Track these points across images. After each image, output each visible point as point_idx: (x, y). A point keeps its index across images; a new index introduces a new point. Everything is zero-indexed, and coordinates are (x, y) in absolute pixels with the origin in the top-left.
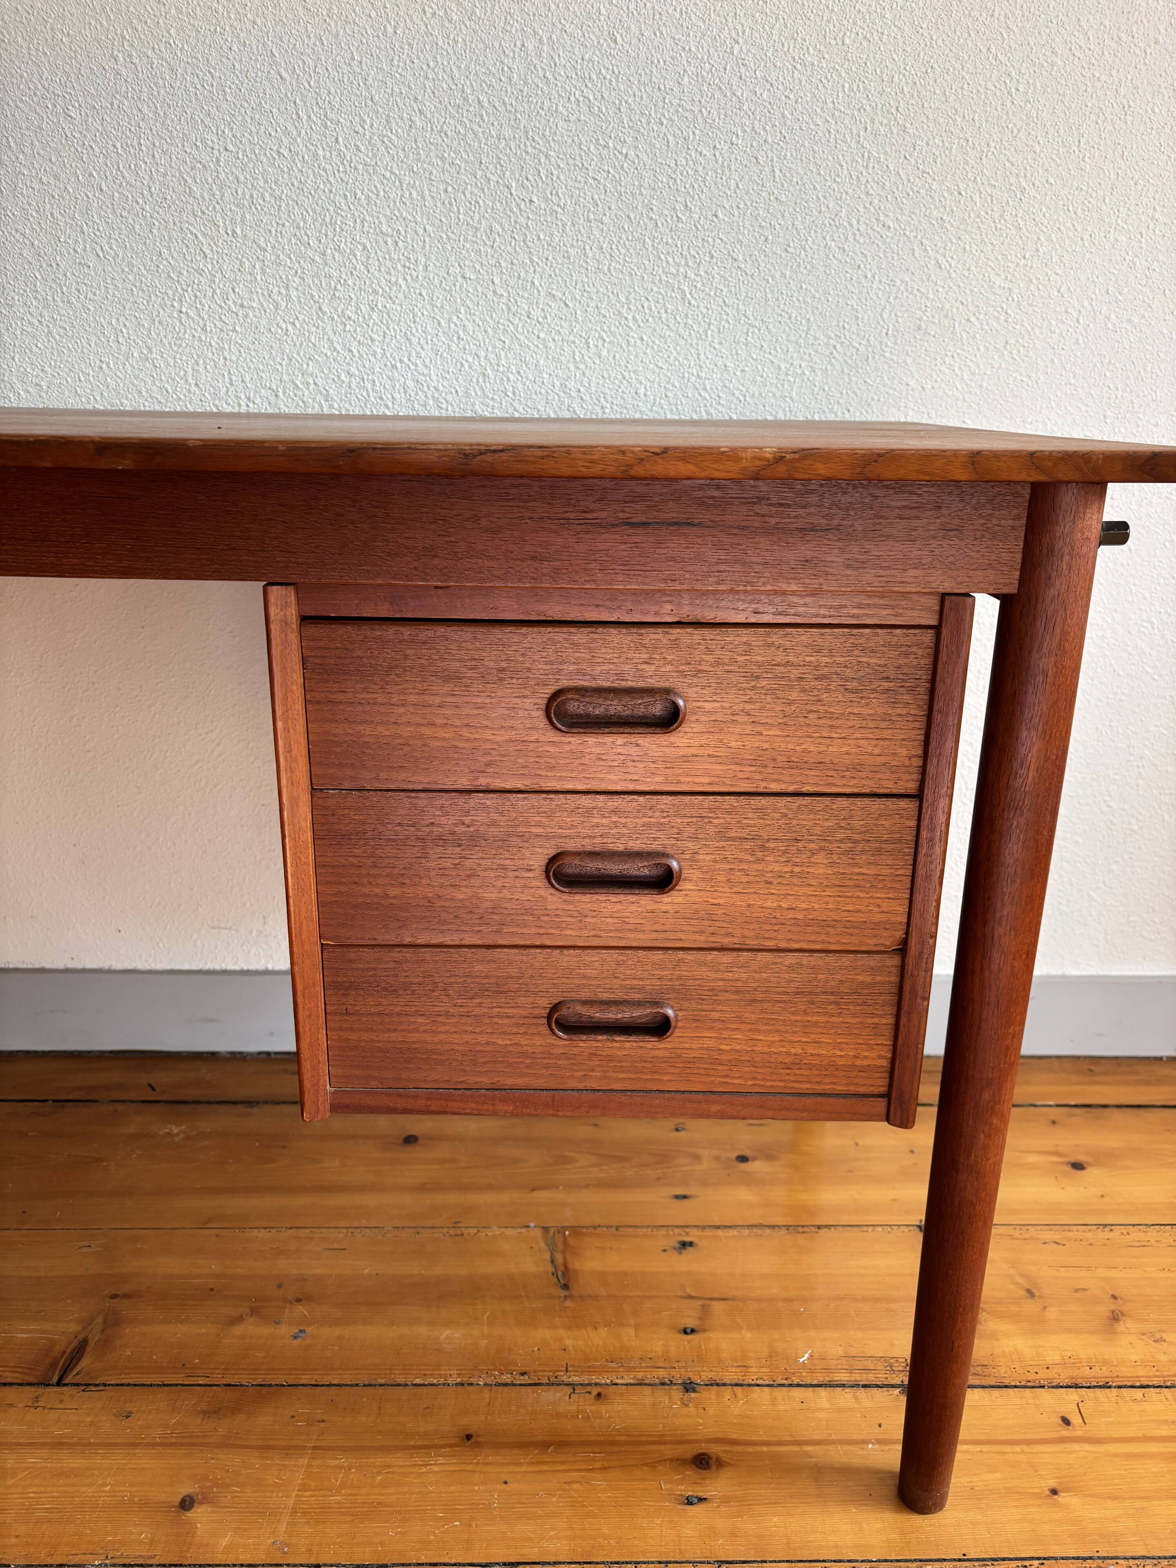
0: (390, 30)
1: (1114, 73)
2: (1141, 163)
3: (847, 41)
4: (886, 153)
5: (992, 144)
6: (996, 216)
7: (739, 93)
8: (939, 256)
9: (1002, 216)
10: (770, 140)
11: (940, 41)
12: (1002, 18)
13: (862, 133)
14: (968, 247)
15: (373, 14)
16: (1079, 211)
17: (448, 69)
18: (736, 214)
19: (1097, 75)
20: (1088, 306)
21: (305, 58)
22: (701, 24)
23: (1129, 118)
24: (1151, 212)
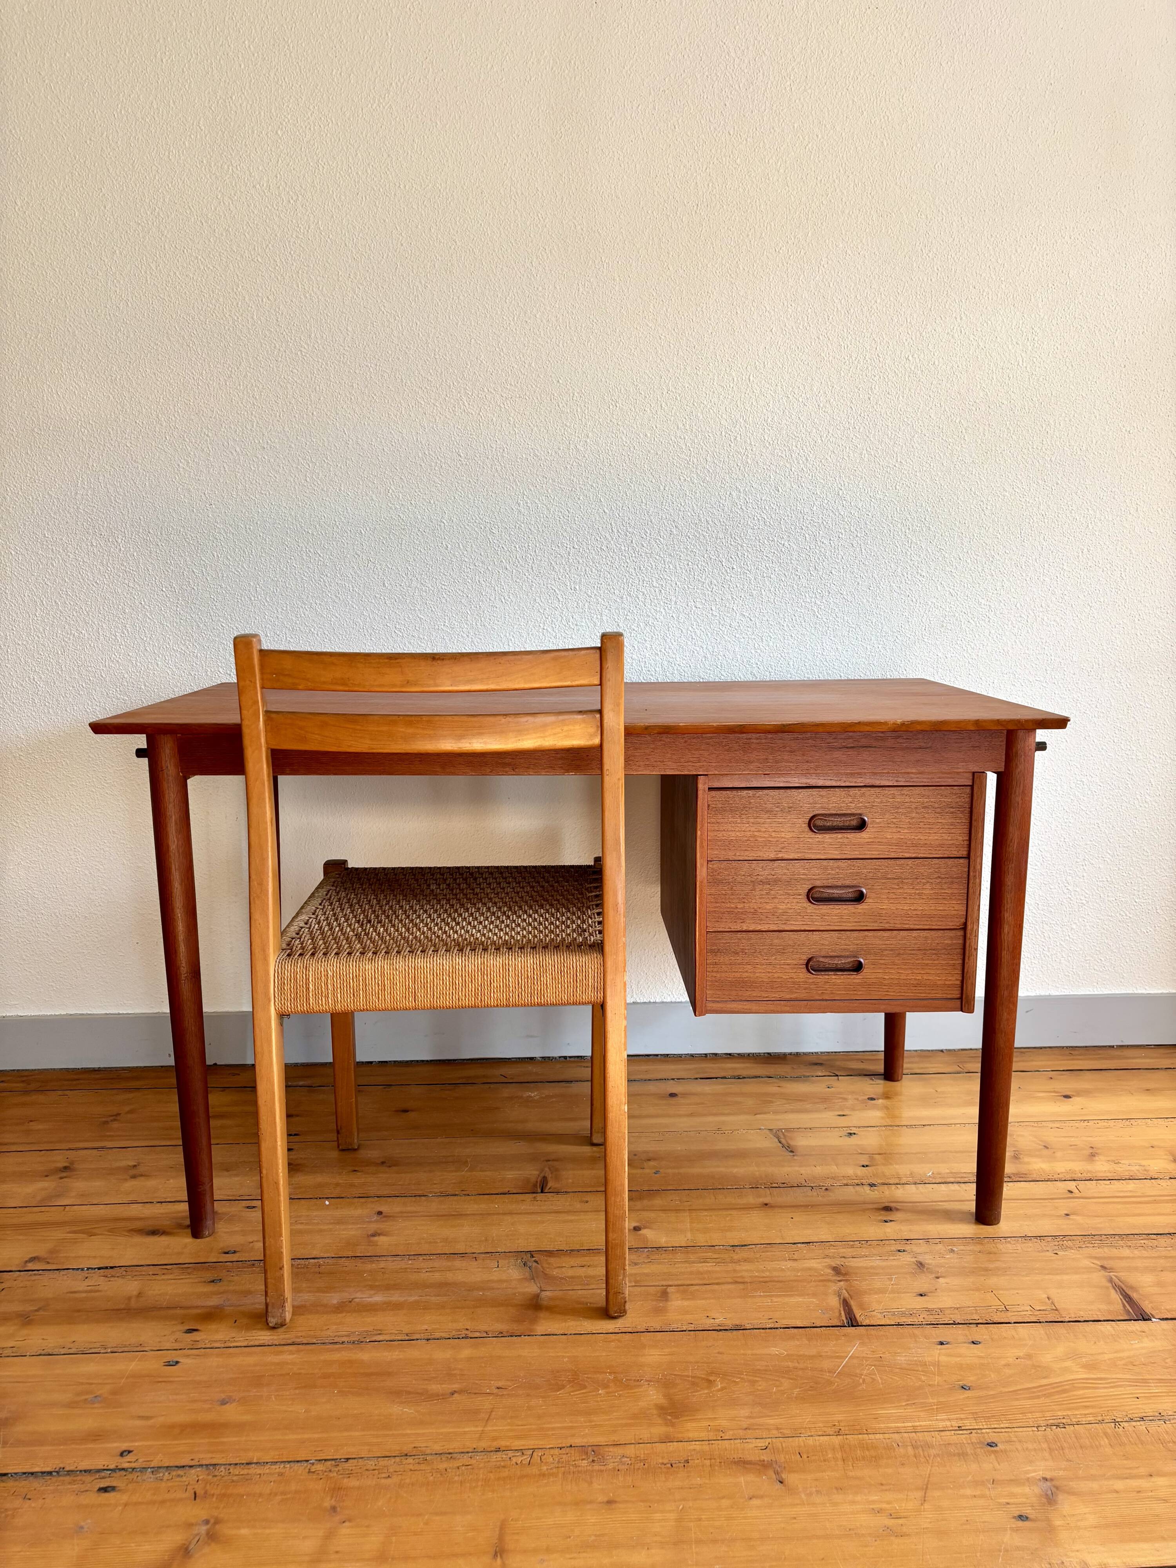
0: (662, 488)
1: (1037, 499)
2: (1054, 542)
3: (898, 487)
4: (920, 540)
5: (975, 535)
6: (980, 570)
7: (842, 513)
8: (951, 590)
9: (983, 570)
10: (859, 535)
11: (946, 487)
12: (977, 475)
13: (907, 531)
14: (966, 585)
15: (654, 481)
16: (1023, 567)
17: (691, 506)
18: (842, 571)
19: (1028, 500)
20: (1033, 614)
21: (617, 502)
22: (822, 481)
23: (1046, 521)
24: (1061, 566)
